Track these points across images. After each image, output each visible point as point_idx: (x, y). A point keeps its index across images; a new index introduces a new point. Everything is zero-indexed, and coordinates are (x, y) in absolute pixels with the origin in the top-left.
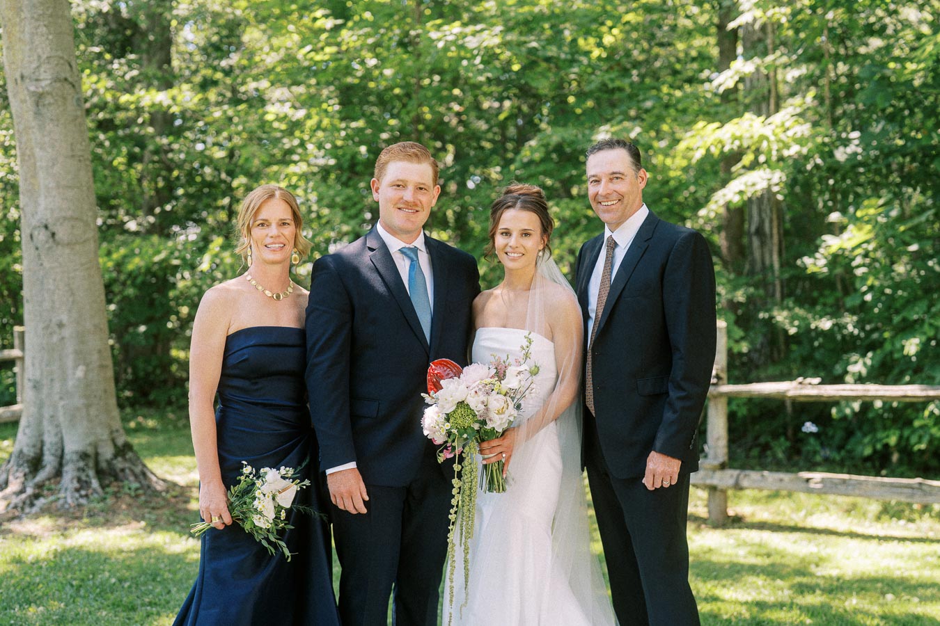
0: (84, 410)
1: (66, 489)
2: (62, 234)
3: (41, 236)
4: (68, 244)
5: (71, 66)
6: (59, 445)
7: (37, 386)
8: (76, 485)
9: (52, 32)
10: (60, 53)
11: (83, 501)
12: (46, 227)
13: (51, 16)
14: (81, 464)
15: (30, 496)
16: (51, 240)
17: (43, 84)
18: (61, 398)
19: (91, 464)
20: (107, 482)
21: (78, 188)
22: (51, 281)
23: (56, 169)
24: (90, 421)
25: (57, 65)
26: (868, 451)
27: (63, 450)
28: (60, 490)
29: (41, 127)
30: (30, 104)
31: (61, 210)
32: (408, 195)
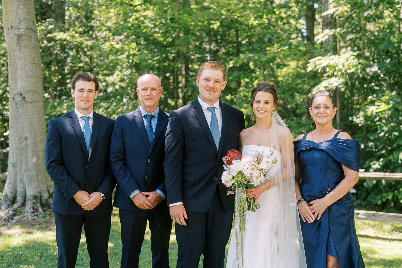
0: (36, 177)
1: (28, 212)
2: (28, 98)
3: (19, 99)
4: (30, 102)
5: (34, 23)
6: (24, 192)
7: (14, 166)
8: (32, 210)
9: (26, 7)
10: (29, 17)
11: (35, 218)
12: (21, 94)
14: (34, 201)
15: (11, 215)
16: (23, 100)
17: (22, 30)
18: (25, 171)
19: (39, 201)
20: (45, 209)
21: (36, 77)
22: (22, 119)
23: (26, 69)
24: (38, 182)
25: (28, 22)
26: (379, 202)
27: (26, 195)
28: (25, 213)
29: (20, 50)
30: (15, 39)
31: (28, 87)
32: (211, 84)
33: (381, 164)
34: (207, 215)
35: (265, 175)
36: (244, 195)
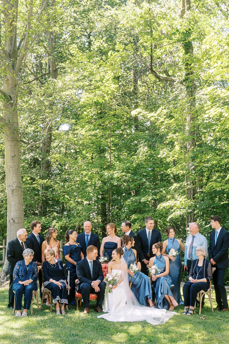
2: (16, 221)
3: (12, 221)
4: (17, 223)
5: (20, 183)
9: (16, 176)
10: (18, 181)
12: (13, 219)
16: (14, 222)
17: (14, 187)
21: (20, 211)
22: (13, 231)
23: (16, 206)
25: (17, 183)
29: (13, 197)
30: (11, 192)
31: (16, 215)
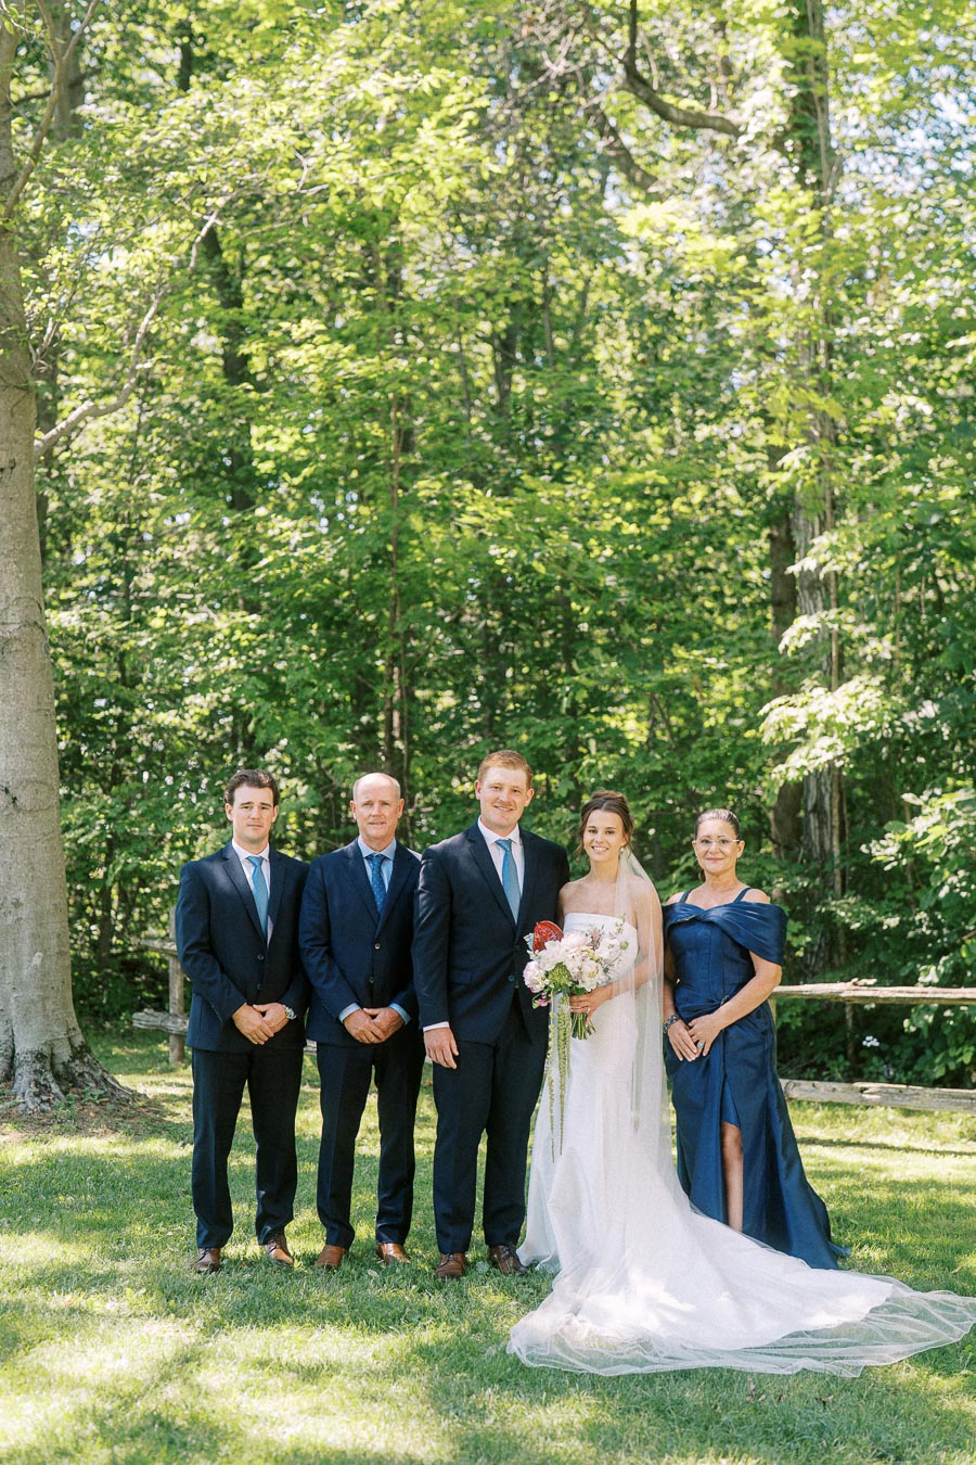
0: (40, 1005)
1: (23, 1094)
2: (25, 799)
4: (30, 811)
5: (41, 608)
6: (10, 1044)
8: (36, 1089)
9: (21, 569)
10: (28, 593)
11: (45, 1107)
12: (7, 791)
13: (22, 551)
14: (38, 1066)
16: (11, 805)
17: (11, 628)
18: (14, 989)
19: (48, 1067)
20: (66, 1087)
23: (21, 724)
24: (46, 1016)
25: (26, 607)
26: (939, 1072)
27: (14, 1050)
28: (16, 1094)
31: (24, 772)
32: (504, 796)
33: (942, 969)
34: (496, 1050)
35: (606, 970)
36: (567, 1008)
